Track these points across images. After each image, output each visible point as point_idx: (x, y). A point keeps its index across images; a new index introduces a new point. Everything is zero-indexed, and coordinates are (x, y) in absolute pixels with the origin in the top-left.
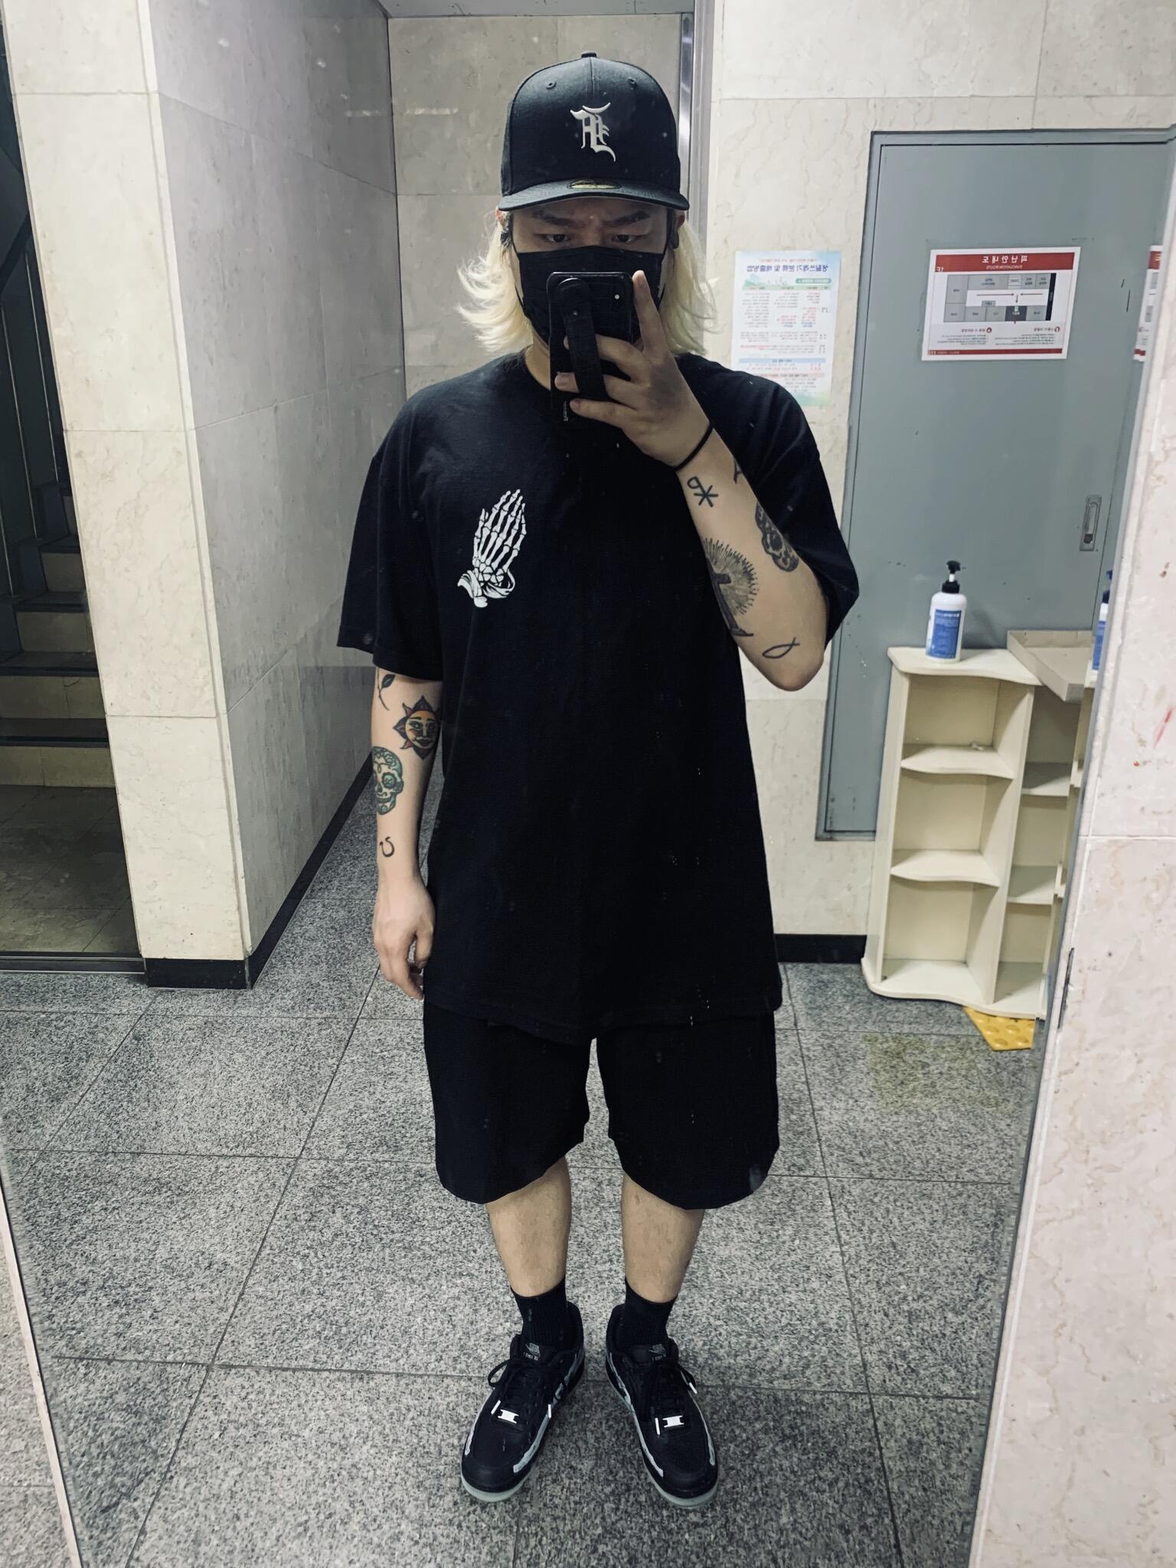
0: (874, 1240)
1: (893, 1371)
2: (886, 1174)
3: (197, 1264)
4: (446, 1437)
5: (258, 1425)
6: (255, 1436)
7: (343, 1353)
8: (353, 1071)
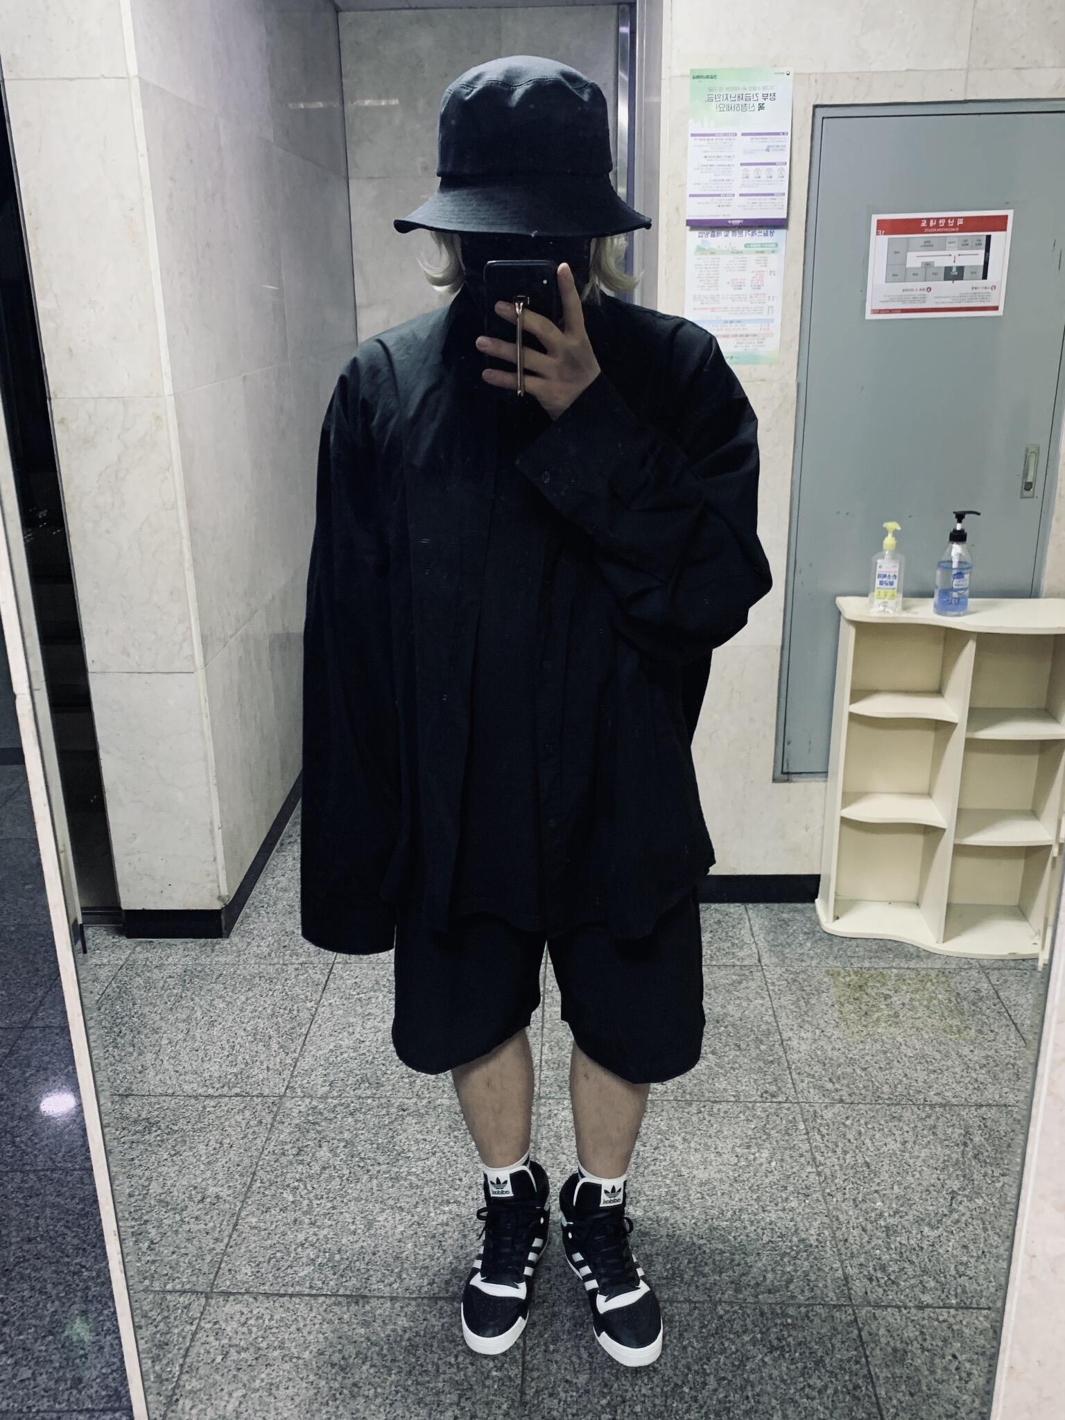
0: (847, 1161)
1: (874, 1283)
2: (856, 1099)
3: (190, 1198)
4: (442, 1356)
5: (259, 1349)
6: (257, 1359)
7: (338, 1279)
8: (332, 1013)
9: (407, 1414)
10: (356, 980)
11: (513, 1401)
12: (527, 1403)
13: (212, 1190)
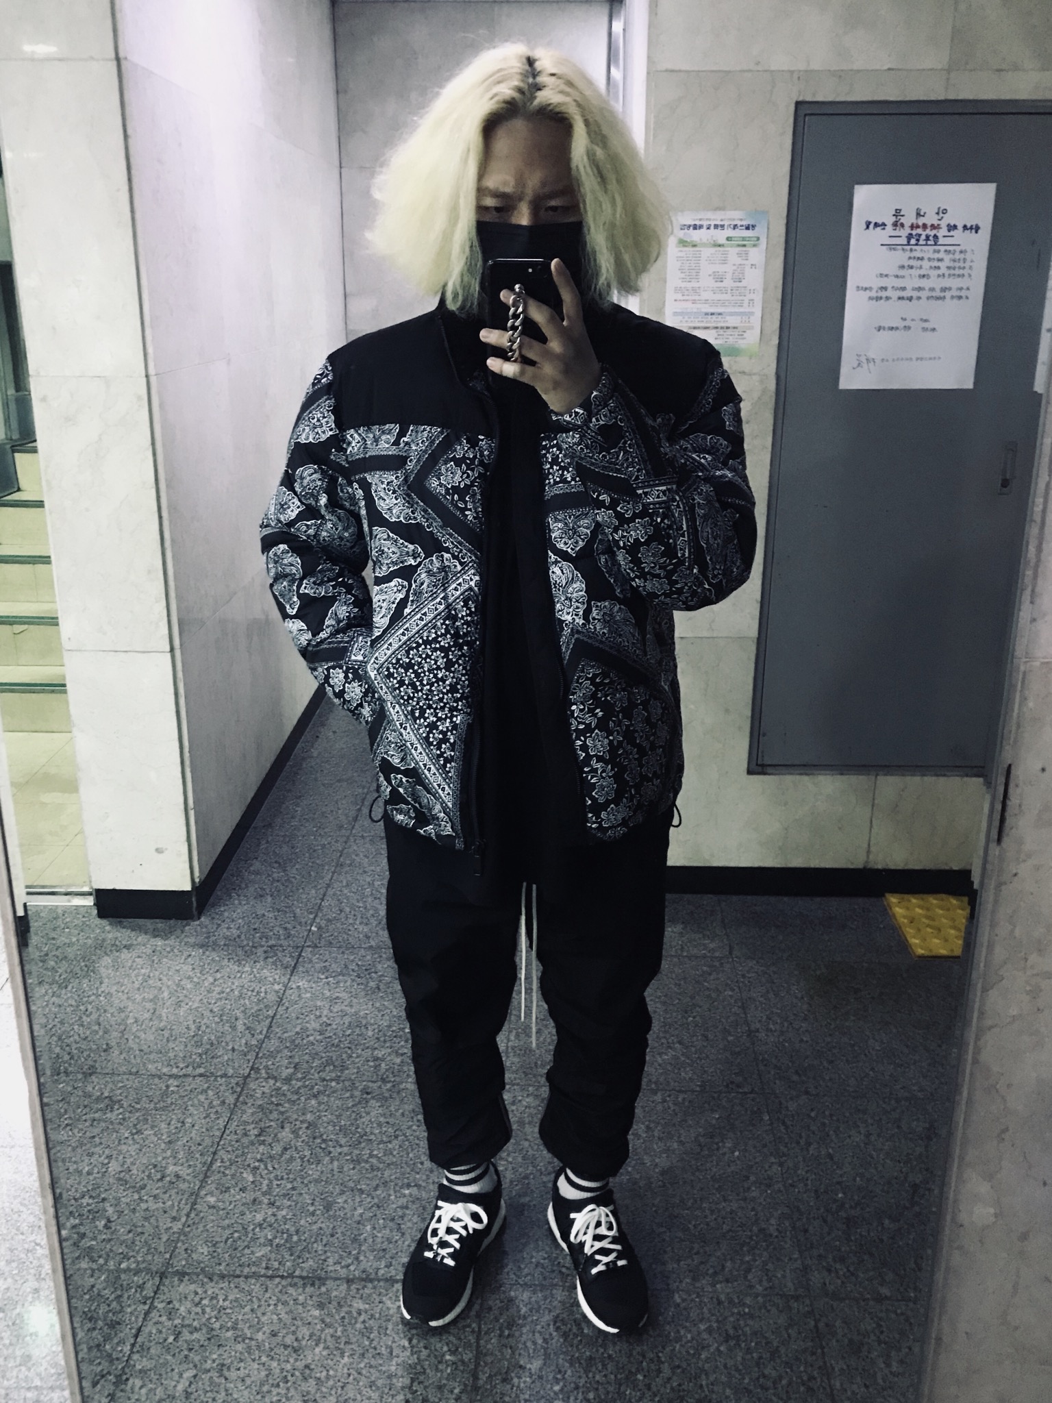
0: (811, 1152)
1: (833, 1275)
2: (822, 1091)
3: (149, 1177)
4: (397, 1339)
5: (212, 1329)
6: (209, 1339)
7: (294, 1260)
8: (299, 996)
9: (359, 1397)
10: (327, 964)
11: (465, 1385)
12: (480, 1388)
13: (171, 1168)
